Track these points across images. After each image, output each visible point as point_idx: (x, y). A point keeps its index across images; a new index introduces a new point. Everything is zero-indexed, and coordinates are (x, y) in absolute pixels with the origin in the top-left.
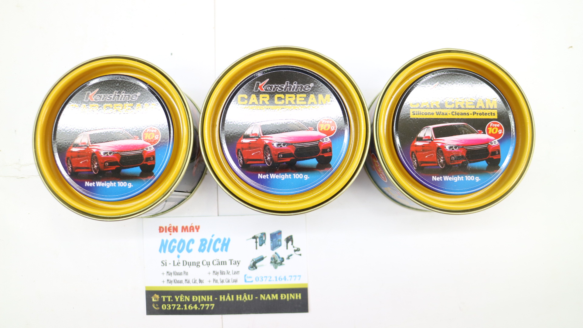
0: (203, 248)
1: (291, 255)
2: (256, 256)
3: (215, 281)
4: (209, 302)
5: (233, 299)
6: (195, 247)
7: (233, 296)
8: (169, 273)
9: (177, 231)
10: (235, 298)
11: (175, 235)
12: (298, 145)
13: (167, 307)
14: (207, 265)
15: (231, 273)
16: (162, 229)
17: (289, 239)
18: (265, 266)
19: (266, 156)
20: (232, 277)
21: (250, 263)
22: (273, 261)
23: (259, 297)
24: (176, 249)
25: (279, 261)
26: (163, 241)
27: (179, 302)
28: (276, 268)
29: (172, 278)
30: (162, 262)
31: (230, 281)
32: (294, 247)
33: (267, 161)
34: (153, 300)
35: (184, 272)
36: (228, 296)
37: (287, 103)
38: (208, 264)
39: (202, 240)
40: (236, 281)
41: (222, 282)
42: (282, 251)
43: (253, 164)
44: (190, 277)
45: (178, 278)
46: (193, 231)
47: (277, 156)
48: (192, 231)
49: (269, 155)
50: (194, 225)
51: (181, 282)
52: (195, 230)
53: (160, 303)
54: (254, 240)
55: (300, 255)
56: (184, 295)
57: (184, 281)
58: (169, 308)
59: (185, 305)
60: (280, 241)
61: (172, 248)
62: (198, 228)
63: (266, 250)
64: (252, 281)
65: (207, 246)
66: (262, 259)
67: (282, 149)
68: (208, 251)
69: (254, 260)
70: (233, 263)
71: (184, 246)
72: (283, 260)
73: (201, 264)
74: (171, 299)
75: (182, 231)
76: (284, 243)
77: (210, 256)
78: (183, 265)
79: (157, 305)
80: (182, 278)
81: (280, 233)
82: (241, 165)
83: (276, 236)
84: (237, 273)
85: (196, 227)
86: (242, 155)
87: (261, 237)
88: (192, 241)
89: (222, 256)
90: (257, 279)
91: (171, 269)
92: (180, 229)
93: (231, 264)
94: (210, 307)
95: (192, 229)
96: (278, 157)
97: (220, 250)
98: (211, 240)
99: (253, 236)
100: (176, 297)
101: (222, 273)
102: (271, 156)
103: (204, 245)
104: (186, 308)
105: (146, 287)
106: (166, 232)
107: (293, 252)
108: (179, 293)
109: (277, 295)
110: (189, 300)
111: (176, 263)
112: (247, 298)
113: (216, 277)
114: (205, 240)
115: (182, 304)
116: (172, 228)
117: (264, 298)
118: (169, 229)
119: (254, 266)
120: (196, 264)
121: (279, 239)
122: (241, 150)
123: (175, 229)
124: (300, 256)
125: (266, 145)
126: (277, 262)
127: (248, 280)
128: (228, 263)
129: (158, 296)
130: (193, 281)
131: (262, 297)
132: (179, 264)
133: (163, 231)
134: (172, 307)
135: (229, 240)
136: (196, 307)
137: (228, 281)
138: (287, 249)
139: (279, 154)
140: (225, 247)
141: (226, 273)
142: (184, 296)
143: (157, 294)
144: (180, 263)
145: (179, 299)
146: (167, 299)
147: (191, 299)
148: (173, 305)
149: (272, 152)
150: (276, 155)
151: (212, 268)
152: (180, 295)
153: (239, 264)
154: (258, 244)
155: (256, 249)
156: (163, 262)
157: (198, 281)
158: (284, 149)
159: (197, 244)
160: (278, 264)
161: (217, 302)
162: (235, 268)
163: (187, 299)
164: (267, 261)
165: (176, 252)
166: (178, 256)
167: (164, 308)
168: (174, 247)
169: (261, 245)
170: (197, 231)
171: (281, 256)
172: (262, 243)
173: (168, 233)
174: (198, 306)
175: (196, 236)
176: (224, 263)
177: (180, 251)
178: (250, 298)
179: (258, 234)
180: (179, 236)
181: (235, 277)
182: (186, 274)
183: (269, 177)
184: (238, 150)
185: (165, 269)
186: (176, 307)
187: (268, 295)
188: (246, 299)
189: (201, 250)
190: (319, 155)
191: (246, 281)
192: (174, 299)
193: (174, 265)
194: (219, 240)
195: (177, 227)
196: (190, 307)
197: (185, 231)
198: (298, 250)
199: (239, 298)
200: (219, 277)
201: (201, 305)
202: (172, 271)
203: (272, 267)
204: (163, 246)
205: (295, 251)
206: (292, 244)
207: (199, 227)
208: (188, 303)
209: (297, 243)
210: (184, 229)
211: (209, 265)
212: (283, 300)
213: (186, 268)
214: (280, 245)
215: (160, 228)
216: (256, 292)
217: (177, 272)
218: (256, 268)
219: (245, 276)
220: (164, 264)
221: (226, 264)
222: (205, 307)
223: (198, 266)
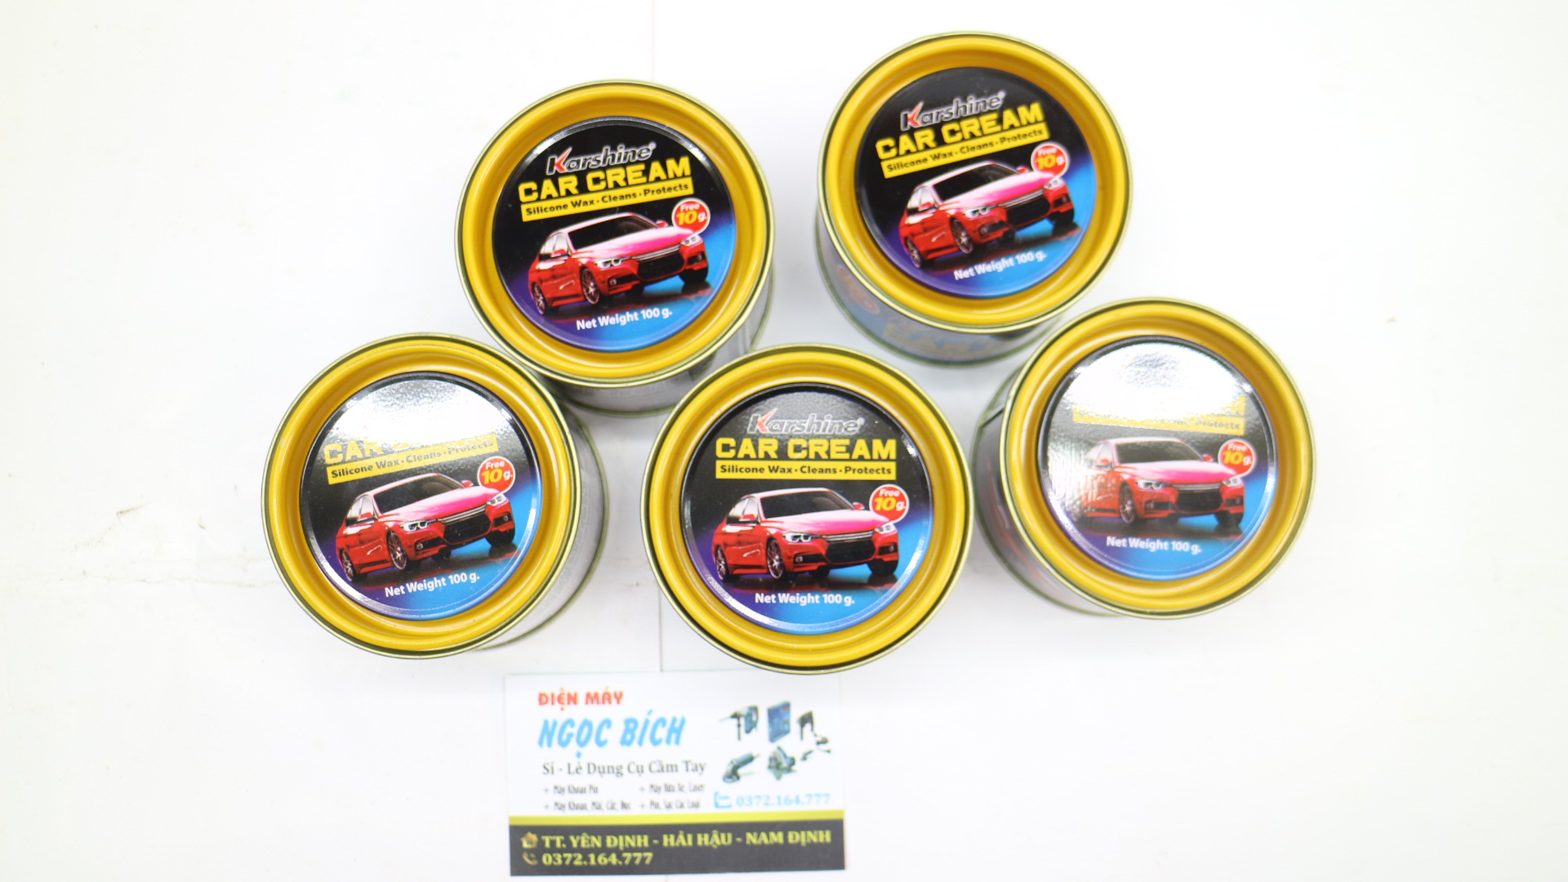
0: (628, 737)
1: (810, 752)
2: (739, 754)
3: (655, 805)
4: (642, 850)
5: (690, 843)
6: (613, 735)
7: (690, 837)
8: (559, 790)
9: (575, 702)
10: (695, 840)
11: (571, 711)
12: (833, 538)
13: (554, 859)
14: (638, 772)
15: (686, 788)
16: (544, 699)
17: (806, 719)
18: (757, 775)
19: (770, 559)
20: (689, 797)
21: (725, 768)
22: (773, 764)
23: (744, 838)
24: (573, 740)
25: (785, 764)
26: (546, 723)
27: (580, 850)
28: (779, 778)
29: (566, 798)
30: (545, 767)
31: (686, 805)
32: (815, 735)
33: (774, 569)
34: (525, 845)
35: (591, 787)
36: (681, 837)
37: (812, 456)
38: (640, 769)
39: (628, 722)
40: (696, 805)
41: (669, 806)
42: (791, 744)
43: (745, 574)
44: (602, 798)
45: (578, 799)
46: (610, 702)
47: (792, 560)
48: (607, 702)
49: (777, 557)
50: (611, 691)
51: (583, 807)
52: (614, 701)
53: (539, 850)
54: (735, 721)
55: (829, 751)
56: (590, 834)
57: (589, 806)
58: (556, 861)
59: (592, 856)
60: (787, 722)
61: (564, 737)
62: (619, 697)
63: (759, 742)
64: (729, 806)
65: (638, 733)
66: (749, 760)
67: (801, 547)
68: (640, 743)
69: (735, 763)
70: (690, 767)
71: (589, 734)
72: (793, 762)
73: (624, 771)
74: (562, 842)
75: (587, 703)
76: (794, 726)
77: (643, 753)
78: (589, 772)
79: (533, 856)
80: (586, 799)
81: (786, 706)
82: (723, 576)
83: (778, 714)
84: (698, 788)
85: (615, 694)
86: (723, 556)
87: (748, 717)
88: (607, 723)
89: (667, 753)
90: (740, 801)
91: (565, 780)
92: (581, 699)
93: (687, 770)
94: (644, 859)
95: (607, 698)
96: (795, 562)
97: (664, 744)
98: (647, 722)
99: (732, 712)
100: (572, 838)
101: (669, 789)
102: (780, 560)
103: (632, 732)
104: (593, 862)
105: (511, 819)
106: (553, 703)
107: (813, 746)
108: (578, 830)
109: (780, 834)
110: (599, 844)
111: (573, 769)
112: (720, 840)
113: (656, 797)
114: (635, 722)
115: (585, 853)
116: (565, 697)
117: (754, 841)
118: (560, 699)
119: (733, 774)
120: (615, 771)
121: (785, 718)
122: (722, 547)
123: (573, 699)
124: (827, 754)
125: (771, 539)
126: (780, 766)
127: (721, 803)
128: (682, 767)
129: (534, 837)
130: (609, 806)
131: (751, 838)
132: (579, 771)
133: (546, 703)
134: (564, 859)
135: (683, 722)
136: (614, 859)
137: (682, 806)
138: (802, 738)
139: (796, 555)
140: (674, 736)
141: (677, 788)
142: (588, 837)
143: (533, 833)
144: (581, 768)
145: (579, 843)
146: (553, 843)
147: (604, 842)
148: (565, 855)
149: (783, 551)
150: (789, 558)
151: (648, 778)
152: (580, 834)
153: (702, 769)
154: (743, 729)
155: (739, 738)
156: (547, 766)
157: (618, 806)
158: (807, 547)
159: (618, 729)
160: (782, 770)
161: (658, 850)
162: (694, 778)
163: (596, 842)
164: (761, 765)
165: (573, 746)
166: (579, 755)
167: (547, 860)
168: (570, 735)
169: (748, 731)
170: (618, 702)
171: (790, 754)
172: (751, 726)
173: (558, 706)
174: (619, 857)
175: (616, 713)
176: (673, 768)
177: (582, 744)
178: (727, 840)
179: (742, 709)
180: (579, 712)
181: (695, 797)
182: (595, 790)
183: (777, 599)
184: (717, 547)
185: (551, 781)
186: (573, 859)
187: (763, 835)
188: (718, 843)
189: (625, 742)
190: (874, 559)
191: (717, 805)
192: (569, 843)
193: (569, 773)
194: (662, 721)
195: (576, 695)
196: (602, 860)
197: (592, 703)
198: (824, 741)
199: (703, 840)
200: (663, 797)
201: (625, 855)
202: (564, 785)
203: (770, 776)
204: (547, 733)
205: (818, 743)
206: (812, 730)
207: (621, 694)
208: (597, 851)
209: (821, 726)
210: (591, 698)
211: (642, 772)
212: (793, 846)
213: (595, 779)
214: (787, 732)
215: (541, 696)
216: (738, 829)
217: (575, 786)
218: (738, 778)
219: (716, 794)
220: (548, 769)
221: (677, 770)
222: (633, 859)
223: (619, 773)
